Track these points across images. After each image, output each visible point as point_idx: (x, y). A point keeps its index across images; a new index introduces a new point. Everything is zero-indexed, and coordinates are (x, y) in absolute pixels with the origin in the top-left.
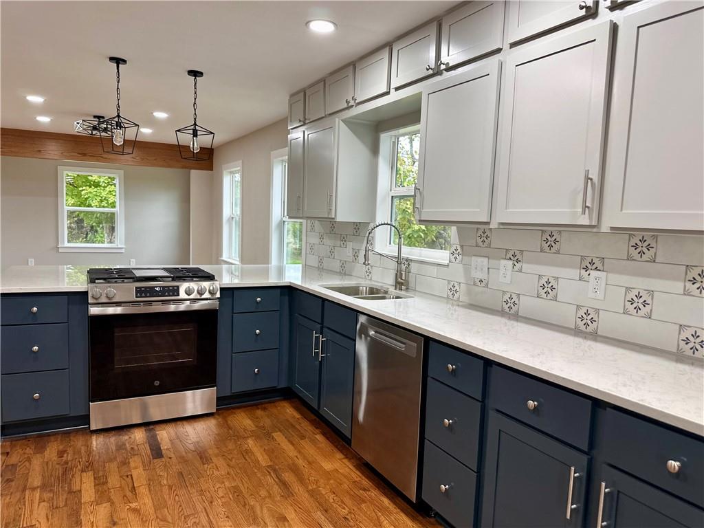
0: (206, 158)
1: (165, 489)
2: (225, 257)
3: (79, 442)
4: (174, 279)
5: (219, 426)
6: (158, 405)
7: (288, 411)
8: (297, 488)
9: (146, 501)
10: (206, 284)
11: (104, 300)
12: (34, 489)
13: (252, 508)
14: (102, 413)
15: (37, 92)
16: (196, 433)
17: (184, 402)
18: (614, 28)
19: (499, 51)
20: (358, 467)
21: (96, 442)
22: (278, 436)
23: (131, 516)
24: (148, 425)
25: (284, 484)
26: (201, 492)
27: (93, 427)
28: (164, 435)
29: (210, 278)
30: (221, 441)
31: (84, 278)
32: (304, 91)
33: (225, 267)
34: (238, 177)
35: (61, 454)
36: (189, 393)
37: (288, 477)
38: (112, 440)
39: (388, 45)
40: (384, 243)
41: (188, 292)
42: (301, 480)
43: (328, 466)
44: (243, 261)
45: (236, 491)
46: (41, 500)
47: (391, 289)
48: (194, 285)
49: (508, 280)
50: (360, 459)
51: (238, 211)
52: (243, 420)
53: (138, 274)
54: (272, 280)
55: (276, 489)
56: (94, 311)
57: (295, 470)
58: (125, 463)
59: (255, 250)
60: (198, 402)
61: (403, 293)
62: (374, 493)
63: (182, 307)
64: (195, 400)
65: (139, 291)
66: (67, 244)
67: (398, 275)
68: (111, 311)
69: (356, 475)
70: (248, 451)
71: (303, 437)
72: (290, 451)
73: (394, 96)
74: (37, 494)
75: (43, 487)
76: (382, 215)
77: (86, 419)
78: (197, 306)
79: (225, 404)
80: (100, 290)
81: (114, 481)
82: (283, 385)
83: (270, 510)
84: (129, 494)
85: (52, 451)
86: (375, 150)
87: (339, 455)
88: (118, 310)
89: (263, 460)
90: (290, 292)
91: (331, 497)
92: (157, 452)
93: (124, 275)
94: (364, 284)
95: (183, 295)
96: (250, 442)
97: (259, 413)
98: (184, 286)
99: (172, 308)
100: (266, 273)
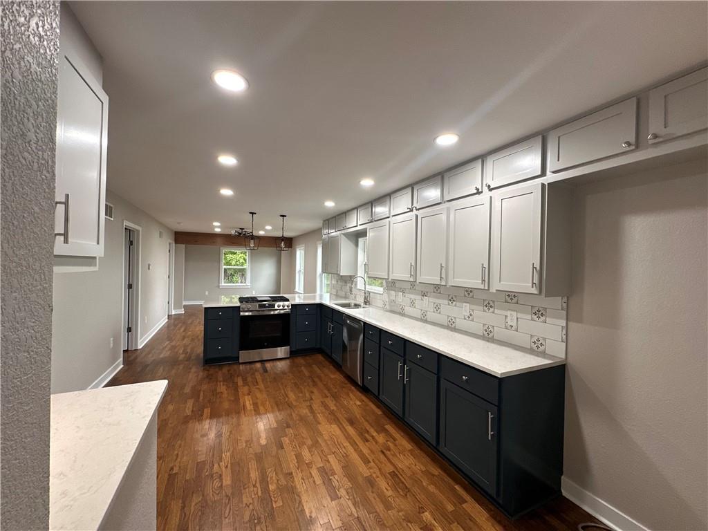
0: (289, 242)
1: (269, 383)
2: (297, 290)
3: (235, 367)
4: (273, 301)
5: (290, 362)
6: (266, 353)
7: (320, 357)
8: (320, 384)
9: (262, 386)
10: (286, 303)
11: (246, 310)
12: (220, 381)
13: (301, 389)
14: (244, 356)
15: (217, 221)
16: (281, 365)
17: (277, 352)
18: (417, 216)
19: (388, 217)
20: (345, 377)
21: (242, 367)
22: (314, 366)
23: (257, 390)
24: (262, 362)
25: (314, 381)
26: (282, 384)
27: (240, 362)
28: (268, 365)
29: (287, 300)
30: (291, 367)
31: (237, 300)
32: (328, 220)
33: (297, 295)
34: (303, 252)
35: (229, 371)
36: (279, 348)
37: (316, 379)
38: (248, 366)
39: (356, 208)
40: (360, 284)
41: (279, 306)
42: (321, 381)
43: (332, 376)
44: (305, 292)
45: (296, 384)
46: (223, 385)
47: (362, 304)
48: (281, 303)
49: (401, 300)
50: (346, 374)
51: (302, 268)
52: (300, 360)
53: (259, 299)
54: (317, 301)
55: (311, 383)
56: (242, 314)
57: (319, 377)
58: (253, 374)
59: (310, 287)
60: (283, 353)
61: (367, 306)
62: (349, 385)
63: (276, 312)
64: (281, 352)
65: (259, 306)
66: (223, 284)
67: (365, 298)
68: (247, 314)
69: (343, 379)
70: (302, 371)
71: (324, 367)
72: (319, 371)
73: (359, 228)
74: (222, 384)
75: (224, 381)
76: (361, 272)
77: (238, 358)
78: (282, 312)
79: (293, 354)
80: (244, 306)
81: (249, 379)
82: (318, 346)
83: (308, 390)
84: (255, 384)
85: (225, 370)
86: (357, 245)
87: (338, 373)
88: (250, 314)
89: (307, 373)
90: (321, 306)
91: (332, 386)
92: (265, 370)
93: (253, 299)
94: (353, 302)
95: (276, 307)
96: (303, 368)
97: (307, 358)
98: (277, 304)
99: (272, 313)
100: (314, 298)
